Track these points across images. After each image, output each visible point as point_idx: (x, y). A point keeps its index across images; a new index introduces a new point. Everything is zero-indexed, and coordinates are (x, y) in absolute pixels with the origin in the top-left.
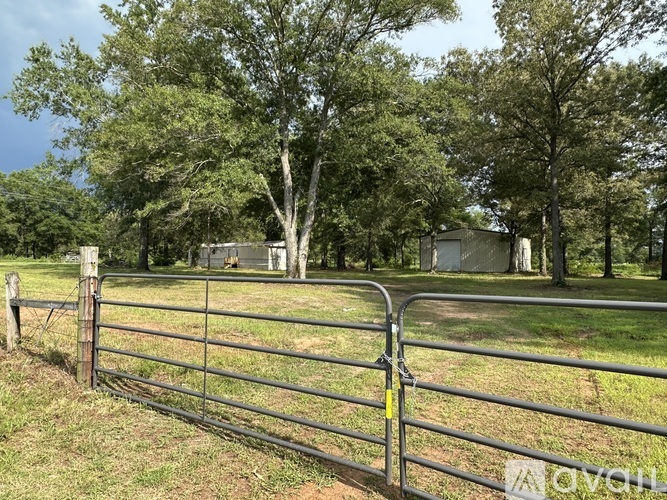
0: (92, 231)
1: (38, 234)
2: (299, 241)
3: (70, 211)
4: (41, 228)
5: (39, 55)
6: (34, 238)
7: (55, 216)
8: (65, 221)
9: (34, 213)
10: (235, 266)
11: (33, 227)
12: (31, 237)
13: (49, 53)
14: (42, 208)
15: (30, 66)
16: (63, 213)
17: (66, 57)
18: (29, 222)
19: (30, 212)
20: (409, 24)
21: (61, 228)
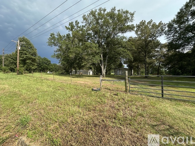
0: (52, 68)
1: (41, 68)
2: (104, 70)
3: (48, 64)
4: (42, 67)
5: (52, 35)
6: (41, 69)
7: (45, 65)
8: (47, 66)
9: (41, 64)
10: (82, 74)
11: (40, 67)
12: (40, 68)
13: (54, 35)
14: (42, 63)
15: (50, 37)
16: (46, 64)
17: (58, 36)
18: (40, 66)
19: (40, 64)
20: (126, 32)
21: (46, 67)
